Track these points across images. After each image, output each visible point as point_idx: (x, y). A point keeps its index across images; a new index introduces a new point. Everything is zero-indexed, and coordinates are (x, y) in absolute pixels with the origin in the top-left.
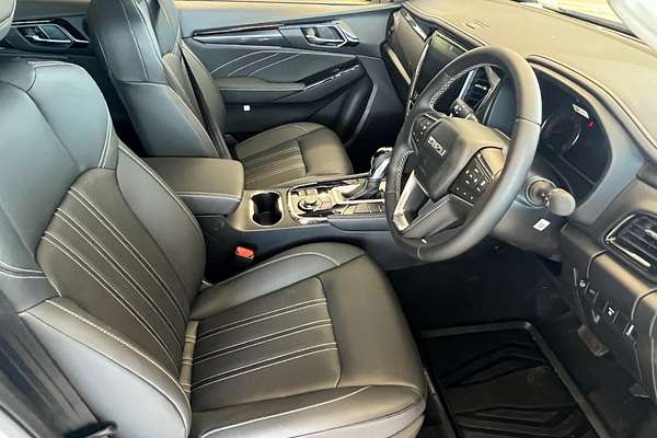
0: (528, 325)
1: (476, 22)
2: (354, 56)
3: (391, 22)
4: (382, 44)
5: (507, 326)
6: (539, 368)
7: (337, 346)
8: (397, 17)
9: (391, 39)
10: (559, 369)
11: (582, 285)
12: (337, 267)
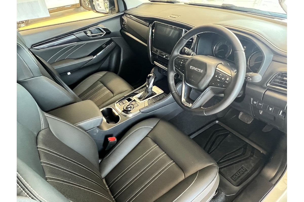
0: (217, 122)
1: (173, 15)
2: (110, 38)
3: (122, 20)
4: (121, 31)
5: (211, 125)
6: (229, 135)
7: (174, 162)
8: (125, 18)
9: (124, 28)
10: (235, 133)
11: (255, 103)
12: (152, 129)
